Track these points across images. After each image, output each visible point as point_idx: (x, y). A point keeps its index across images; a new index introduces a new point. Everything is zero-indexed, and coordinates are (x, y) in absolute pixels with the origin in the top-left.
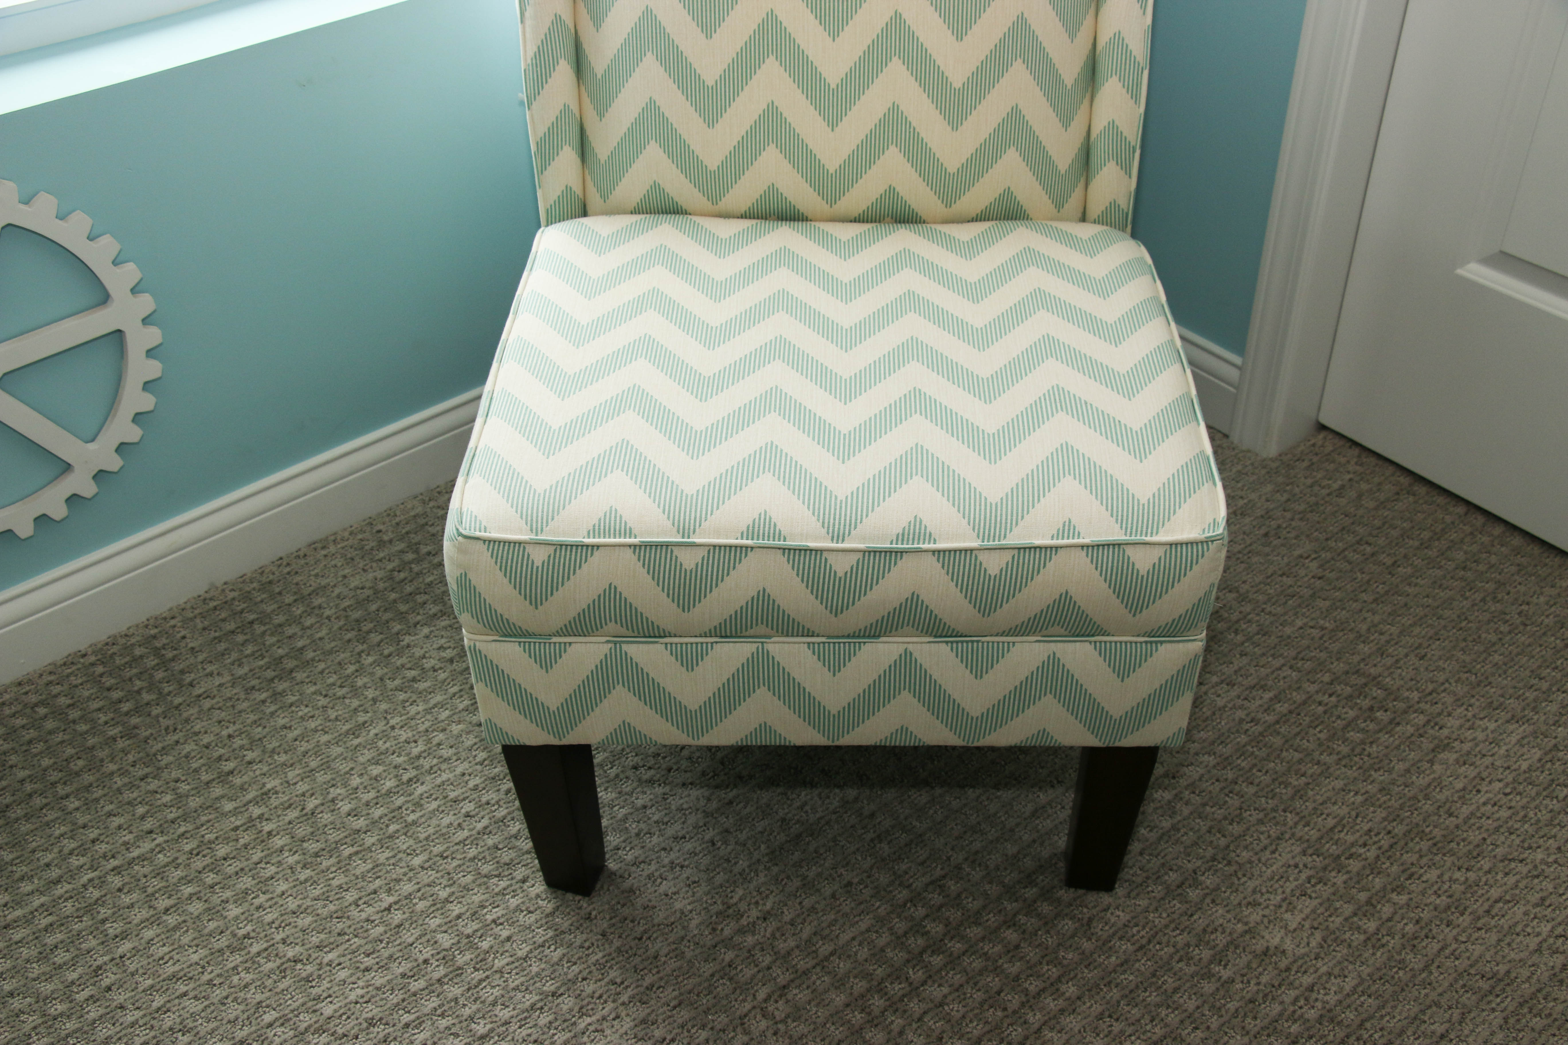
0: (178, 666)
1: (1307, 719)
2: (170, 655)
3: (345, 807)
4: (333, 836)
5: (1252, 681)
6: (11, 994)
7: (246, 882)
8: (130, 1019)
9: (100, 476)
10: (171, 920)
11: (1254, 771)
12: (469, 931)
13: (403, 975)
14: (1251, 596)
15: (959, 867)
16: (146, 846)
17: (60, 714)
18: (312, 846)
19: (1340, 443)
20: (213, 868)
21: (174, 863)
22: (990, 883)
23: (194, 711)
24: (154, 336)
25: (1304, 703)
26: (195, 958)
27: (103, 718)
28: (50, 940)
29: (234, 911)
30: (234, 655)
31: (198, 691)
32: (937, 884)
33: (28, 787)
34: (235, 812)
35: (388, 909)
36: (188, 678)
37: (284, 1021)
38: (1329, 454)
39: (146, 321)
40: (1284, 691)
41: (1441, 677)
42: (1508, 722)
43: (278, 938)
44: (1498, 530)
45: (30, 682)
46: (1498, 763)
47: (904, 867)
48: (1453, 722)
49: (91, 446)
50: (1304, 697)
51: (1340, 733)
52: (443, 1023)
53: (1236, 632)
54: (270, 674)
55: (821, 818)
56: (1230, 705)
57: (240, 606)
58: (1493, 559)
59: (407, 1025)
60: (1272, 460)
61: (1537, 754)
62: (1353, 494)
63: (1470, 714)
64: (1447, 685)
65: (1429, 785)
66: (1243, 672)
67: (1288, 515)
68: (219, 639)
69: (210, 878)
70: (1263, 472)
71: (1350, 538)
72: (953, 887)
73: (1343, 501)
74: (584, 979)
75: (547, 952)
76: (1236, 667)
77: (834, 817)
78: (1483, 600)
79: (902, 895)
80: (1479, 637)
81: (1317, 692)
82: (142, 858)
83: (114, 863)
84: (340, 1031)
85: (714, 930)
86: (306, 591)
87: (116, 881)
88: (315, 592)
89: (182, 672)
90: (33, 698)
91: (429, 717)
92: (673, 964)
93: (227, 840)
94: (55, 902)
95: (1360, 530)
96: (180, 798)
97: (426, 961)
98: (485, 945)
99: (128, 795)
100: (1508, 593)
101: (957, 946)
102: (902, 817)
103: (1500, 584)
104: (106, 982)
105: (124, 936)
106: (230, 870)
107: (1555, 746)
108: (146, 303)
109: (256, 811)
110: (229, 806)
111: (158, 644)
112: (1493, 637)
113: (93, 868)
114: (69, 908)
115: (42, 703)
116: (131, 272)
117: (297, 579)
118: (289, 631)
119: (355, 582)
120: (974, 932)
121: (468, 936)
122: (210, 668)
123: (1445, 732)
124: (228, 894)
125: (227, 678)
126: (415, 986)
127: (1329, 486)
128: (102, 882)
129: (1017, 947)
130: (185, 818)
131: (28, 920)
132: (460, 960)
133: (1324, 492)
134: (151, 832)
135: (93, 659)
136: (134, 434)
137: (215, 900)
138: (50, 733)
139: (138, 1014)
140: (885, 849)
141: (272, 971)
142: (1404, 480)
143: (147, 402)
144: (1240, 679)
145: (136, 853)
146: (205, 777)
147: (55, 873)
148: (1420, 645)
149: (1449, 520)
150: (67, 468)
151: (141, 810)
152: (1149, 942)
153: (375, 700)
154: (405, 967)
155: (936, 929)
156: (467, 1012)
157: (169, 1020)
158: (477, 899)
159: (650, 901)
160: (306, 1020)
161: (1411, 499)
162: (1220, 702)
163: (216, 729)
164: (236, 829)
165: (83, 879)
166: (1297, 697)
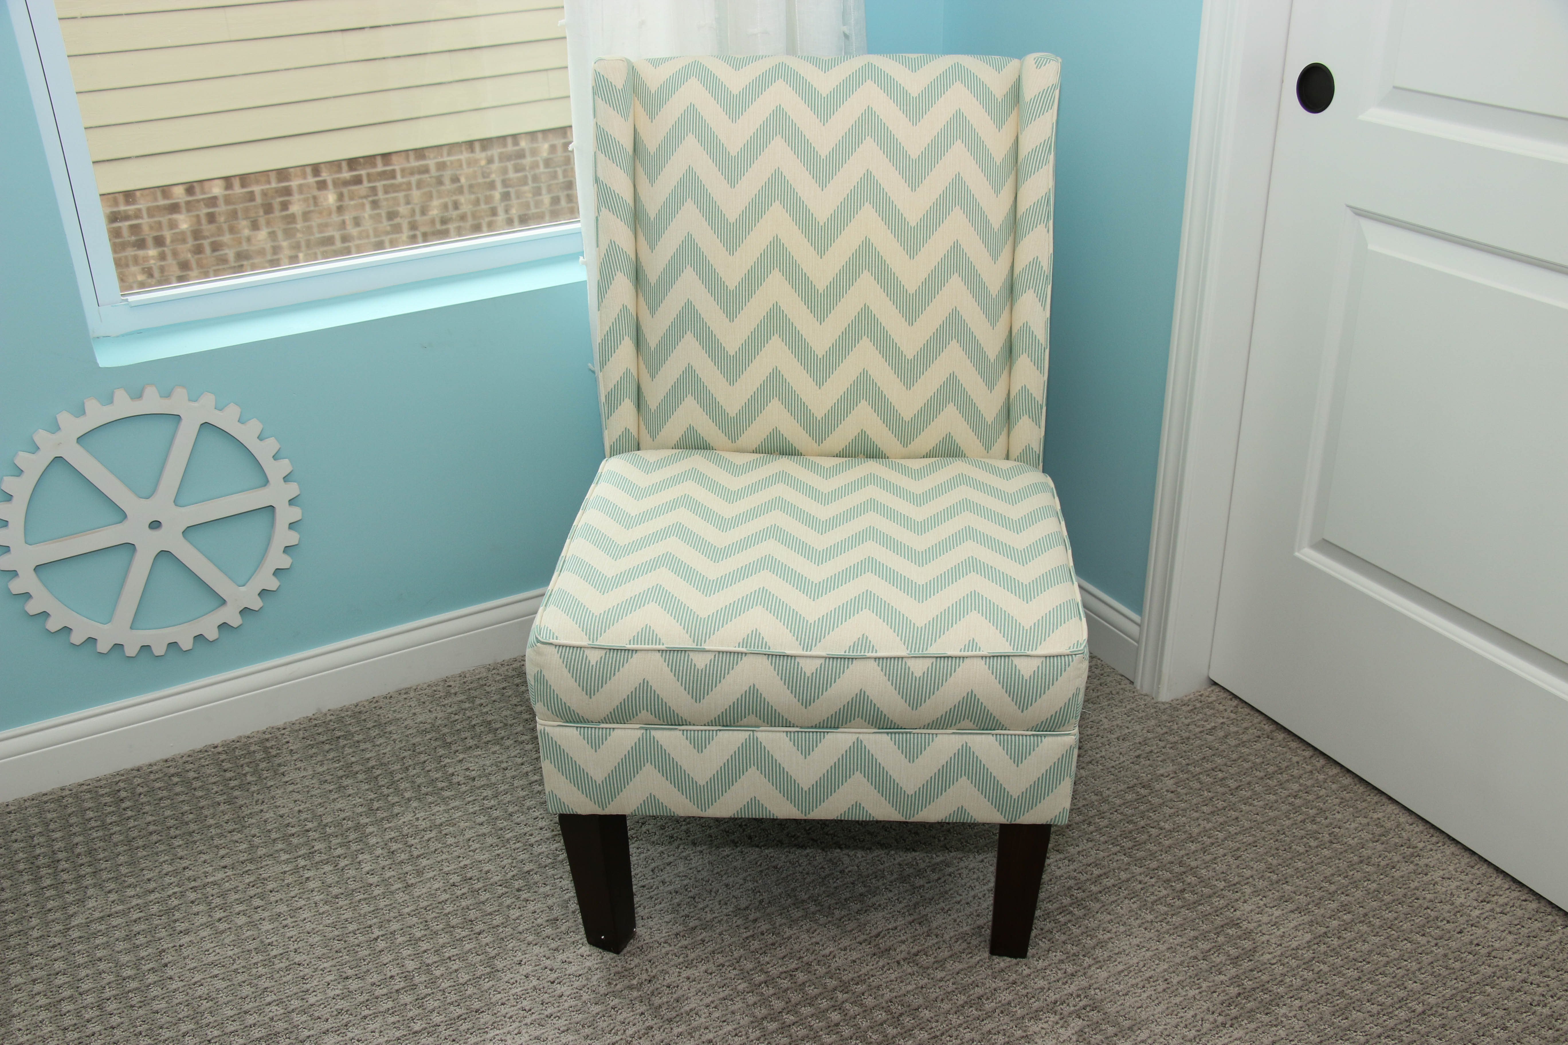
0: (277, 761)
1: (1126, 892)
2: (274, 752)
3: (367, 867)
4: (353, 885)
5: (1090, 860)
6: (100, 960)
7: (283, 908)
8: (174, 987)
9: (245, 611)
10: (222, 926)
11: (1069, 925)
12: (429, 961)
13: (373, 984)
14: (1110, 799)
15: (809, 964)
16: (220, 875)
17: (187, 783)
18: (335, 891)
19: (1224, 696)
20: (262, 896)
21: (236, 890)
22: (831, 978)
23: (279, 792)
24: (295, 514)
25: (1128, 880)
26: (230, 953)
27: (215, 789)
28: (136, 928)
29: (267, 926)
30: (320, 758)
31: (286, 779)
32: (790, 974)
33: (152, 828)
34: (287, 862)
35: (376, 939)
36: (282, 769)
37: (279, 1002)
38: (1212, 702)
39: (292, 502)
40: (1114, 870)
41: (1248, 873)
42: (1292, 911)
43: (292, 948)
44: (1335, 770)
45: (173, 760)
46: (1273, 941)
47: (767, 959)
48: (1247, 907)
49: (242, 589)
50: (1129, 876)
51: (1149, 905)
52: (391, 1019)
53: (1089, 824)
54: (341, 773)
55: (716, 918)
56: (1065, 876)
57: (332, 726)
58: (1323, 792)
59: (365, 1017)
60: (1164, 703)
61: (1308, 937)
62: (1220, 734)
63: (1262, 903)
64: (1251, 880)
65: (1210, 950)
66: (1084, 853)
67: (1162, 744)
68: (312, 746)
69: (257, 902)
70: (1152, 710)
71: (1208, 766)
72: (801, 977)
73: (1209, 738)
74: (503, 1004)
75: (481, 982)
76: (1080, 849)
77: (725, 918)
78: (1303, 821)
79: (759, 978)
80: (1290, 848)
81: (1140, 874)
82: (214, 883)
83: (193, 884)
84: (316, 1014)
85: (610, 983)
86: (383, 721)
87: (192, 896)
88: (390, 723)
89: (279, 765)
90: (172, 770)
91: (446, 815)
92: (572, 1002)
93: (276, 879)
94: (146, 904)
95: (1219, 761)
96: (252, 847)
97: (392, 977)
98: (438, 973)
99: (217, 842)
100: (1326, 819)
101: (790, 1018)
102: (778, 924)
103: (1322, 811)
104: (165, 961)
105: (187, 932)
106: (273, 899)
107: (1325, 933)
108: (293, 489)
109: (302, 862)
110: (284, 857)
111: (268, 744)
112: (1301, 849)
113: (178, 885)
114: (155, 909)
115: (177, 774)
116: (285, 466)
117: (379, 712)
118: (363, 746)
119: (420, 718)
120: (806, 1011)
121: (428, 965)
122: (299, 764)
123: (1238, 914)
124: (266, 914)
125: (310, 772)
126: (378, 992)
127: (1203, 726)
128: (183, 894)
129: (837, 1025)
130: (251, 861)
131: (126, 912)
132: (417, 980)
133: (1198, 730)
134: (225, 867)
135: (220, 749)
136: (273, 584)
137: (256, 917)
138: (177, 794)
139: (181, 984)
140: (755, 944)
141: (281, 969)
142: (1267, 727)
143: (285, 562)
144: (1081, 857)
145: (211, 879)
146: (274, 835)
147: (152, 885)
148: (1238, 849)
149: (1294, 760)
150: (224, 602)
151: (222, 852)
153: (409, 800)
154: (376, 978)
155: (778, 1005)
156: (411, 1014)
157: (201, 991)
158: (441, 941)
159: (568, 958)
160: (295, 1003)
161: (1270, 741)
162: (1058, 873)
163: (291, 805)
164: (285, 872)
165: (170, 892)
166: (1124, 876)
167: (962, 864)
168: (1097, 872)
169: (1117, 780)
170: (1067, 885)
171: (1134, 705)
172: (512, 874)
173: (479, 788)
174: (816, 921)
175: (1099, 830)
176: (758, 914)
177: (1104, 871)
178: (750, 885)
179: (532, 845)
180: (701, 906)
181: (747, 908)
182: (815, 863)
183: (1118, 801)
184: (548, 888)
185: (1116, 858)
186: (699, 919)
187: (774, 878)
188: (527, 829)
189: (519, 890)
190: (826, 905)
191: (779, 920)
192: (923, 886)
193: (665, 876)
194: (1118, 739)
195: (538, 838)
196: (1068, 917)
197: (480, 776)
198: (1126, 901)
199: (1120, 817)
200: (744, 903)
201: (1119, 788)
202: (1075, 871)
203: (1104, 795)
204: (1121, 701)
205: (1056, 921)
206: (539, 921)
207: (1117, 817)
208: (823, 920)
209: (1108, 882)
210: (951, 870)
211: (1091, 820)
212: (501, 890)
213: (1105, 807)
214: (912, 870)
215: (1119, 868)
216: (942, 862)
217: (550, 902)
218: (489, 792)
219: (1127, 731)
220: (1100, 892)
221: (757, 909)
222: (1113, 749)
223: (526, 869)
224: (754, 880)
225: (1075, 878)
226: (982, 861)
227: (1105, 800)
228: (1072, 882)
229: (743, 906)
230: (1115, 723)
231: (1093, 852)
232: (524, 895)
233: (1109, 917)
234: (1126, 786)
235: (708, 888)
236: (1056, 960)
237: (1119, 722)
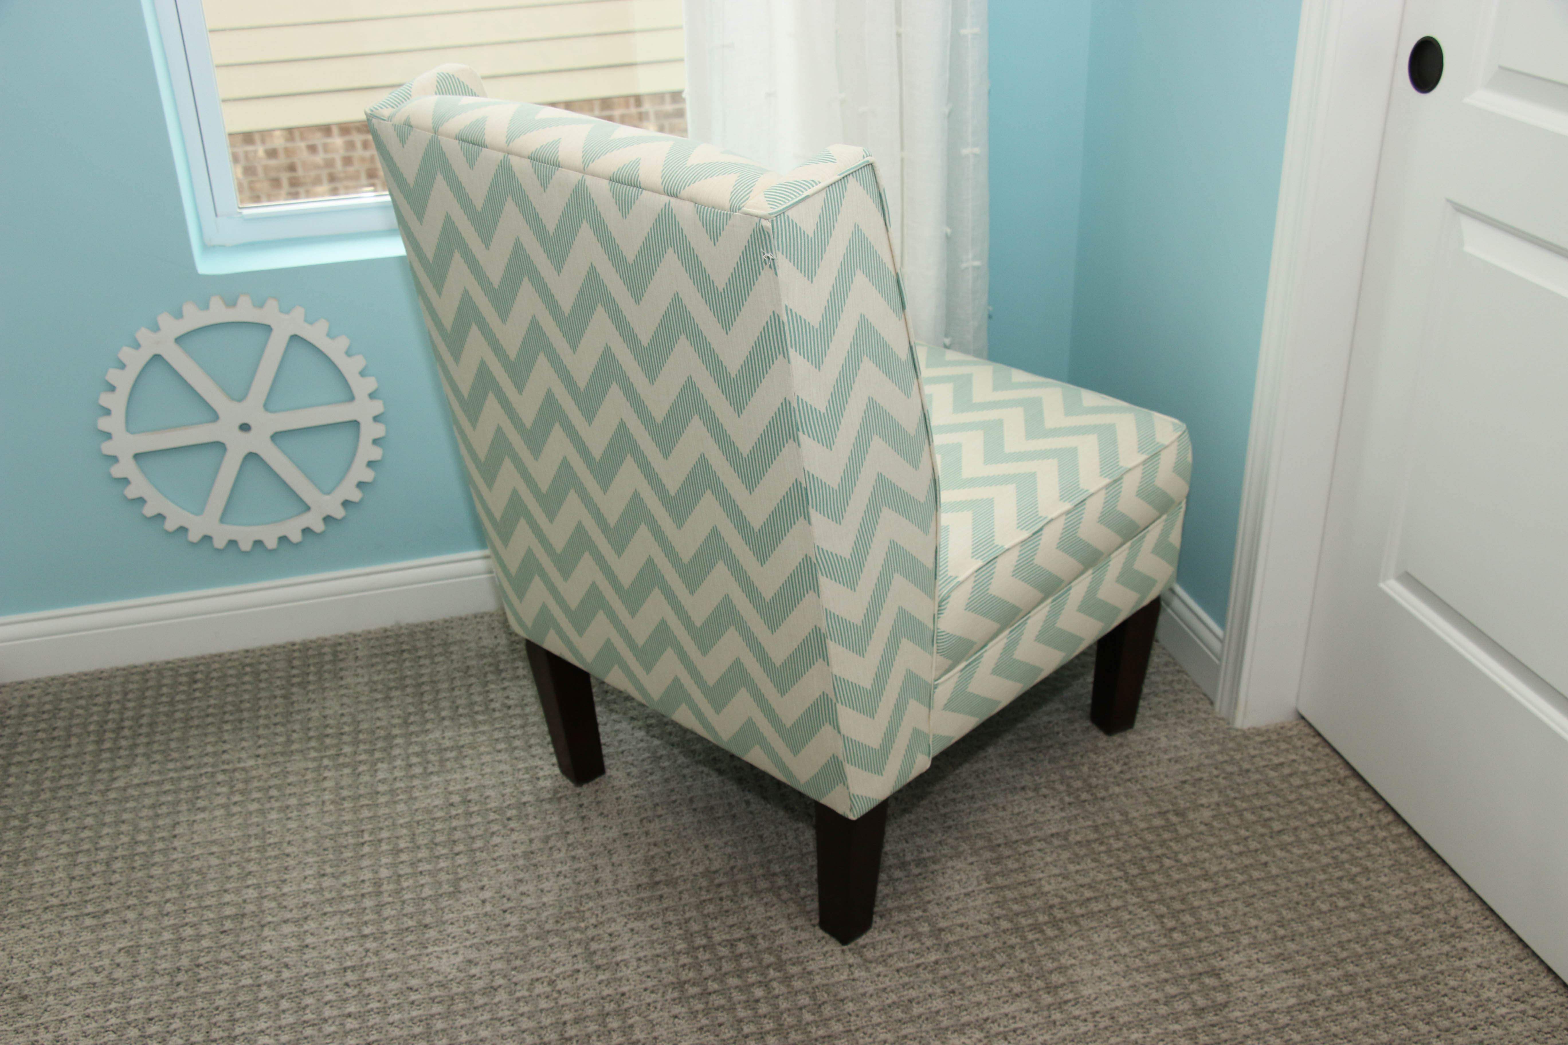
0: (342, 665)
1: (1111, 920)
2: (341, 656)
3: (381, 775)
4: (362, 790)
5: (1087, 880)
6: (123, 822)
7: (293, 801)
8: (174, 857)
9: (328, 519)
10: (236, 809)
11: (1036, 943)
12: (402, 872)
13: (344, 885)
14: (1135, 822)
15: (754, 937)
16: (251, 763)
17: (256, 674)
18: (345, 793)
19: (1307, 730)
20: (279, 788)
21: (259, 778)
22: (770, 954)
23: (332, 694)
24: (379, 430)
25: (1118, 908)
26: (233, 835)
27: (278, 682)
28: (163, 799)
29: (274, 815)
30: (380, 667)
31: (343, 683)
32: (732, 944)
33: (211, 710)
34: (314, 759)
35: (363, 844)
36: (342, 674)
37: (257, 886)
38: (1290, 737)
39: (376, 419)
40: (1107, 895)
41: (1253, 922)
42: (1286, 972)
43: (287, 839)
44: (1401, 830)
45: (253, 651)
46: (1251, 999)
47: (716, 924)
48: (1237, 958)
49: (327, 497)
50: (1121, 904)
51: (1130, 937)
52: (347, 920)
54: (392, 684)
55: (683, 876)
57: (402, 639)
58: (1377, 850)
59: (325, 914)
60: (1237, 730)
61: (1292, 1001)
62: (1286, 771)
63: (1255, 956)
64: (1253, 931)
65: (1176, 996)
67: (1215, 772)
68: (376, 655)
69: (274, 792)
70: (1221, 736)
71: (1257, 803)
72: (742, 947)
73: (1272, 774)
74: (452, 924)
75: (440, 900)
77: (692, 878)
78: (1340, 878)
79: (700, 941)
80: (1313, 904)
81: (1134, 905)
82: (244, 769)
83: (226, 767)
84: (285, 903)
85: (557, 922)
86: (450, 640)
87: (220, 777)
88: (455, 643)
89: (341, 669)
90: (248, 661)
91: (471, 738)
92: (516, 933)
93: (297, 774)
94: (179, 779)
95: (1273, 799)
96: (289, 742)
97: (363, 881)
98: (405, 884)
99: (261, 731)
100: (1368, 879)
101: (713, 986)
102: (740, 892)
103: (1366, 870)
104: (176, 832)
105: (203, 810)
106: (288, 791)
107: (1314, 1001)
108: (378, 407)
109: (326, 762)
110: (313, 754)
111: (339, 648)
112: (1325, 907)
113: (213, 766)
114: (185, 784)
115: (251, 665)
116: (371, 383)
117: (450, 631)
118: (422, 662)
119: (484, 643)
120: (733, 981)
121: (400, 876)
122: (359, 671)
123: (1224, 963)
124: (277, 805)
125: (366, 679)
126: (347, 893)
127: (1270, 760)
128: (213, 775)
129: (757, 1001)
130: (282, 754)
131: (161, 783)
132: (384, 887)
133: (1263, 763)
134: (258, 756)
135: (296, 647)
136: (355, 495)
137: (267, 806)
138: (244, 683)
139: (182, 855)
140: (710, 908)
141: (270, 857)
142: (1343, 772)
143: (368, 476)
145: (242, 765)
146: (312, 733)
147: (190, 762)
148: (1254, 896)
149: (1360, 810)
150: (308, 508)
151: (262, 742)
152: (857, 1030)
153: (443, 719)
154: (348, 879)
155: (708, 971)
156: (366, 918)
157: (196, 864)
158: (420, 855)
160: (271, 890)
161: (1339, 787)
163: (337, 708)
164: (307, 769)
165: (203, 771)
166: (1115, 903)
167: (950, 864)
168: (1088, 894)
169: (1151, 802)
170: (1051, 902)
171: (1202, 728)
172: (508, 802)
173: (511, 717)
174: (779, 896)
175: (1109, 852)
176: (725, 879)
177: (1097, 894)
178: (729, 850)
179: (538, 779)
180: (673, 862)
181: (715, 872)
182: (802, 838)
183: (1142, 825)
184: (537, 821)
185: (1115, 883)
186: (667, 875)
187: (755, 846)
188: (540, 763)
189: (509, 819)
190: (795, 881)
191: (743, 888)
192: (901, 879)
193: (651, 827)
194: (1170, 760)
195: (547, 773)
196: (1038, 936)
197: (516, 706)
198: (1107, 930)
199: (1138, 841)
200: (716, 866)
201: (1150, 811)
202: (1065, 889)
203: (1130, 816)
204: (1190, 722)
205: (1023, 937)
206: (517, 851)
207: (1135, 841)
208: (785, 895)
209: (1096, 907)
210: (936, 867)
211: (1105, 840)
212: (492, 816)
213: (1126, 828)
214: (896, 861)
215: (1114, 895)
216: (930, 858)
217: (533, 835)
218: (518, 722)
219: (1183, 753)
220: (1083, 916)
221: (726, 874)
222: (1160, 770)
223: (524, 799)
224: (735, 845)
225: (1062, 897)
226: (972, 864)
227: (1128, 822)
228: (1056, 901)
229: (713, 868)
230: (1173, 743)
231: (1092, 874)
232: (512, 824)
233: (1082, 943)
234: (1157, 810)
235: (687, 846)
236: (1006, 976)
237: (1178, 743)
